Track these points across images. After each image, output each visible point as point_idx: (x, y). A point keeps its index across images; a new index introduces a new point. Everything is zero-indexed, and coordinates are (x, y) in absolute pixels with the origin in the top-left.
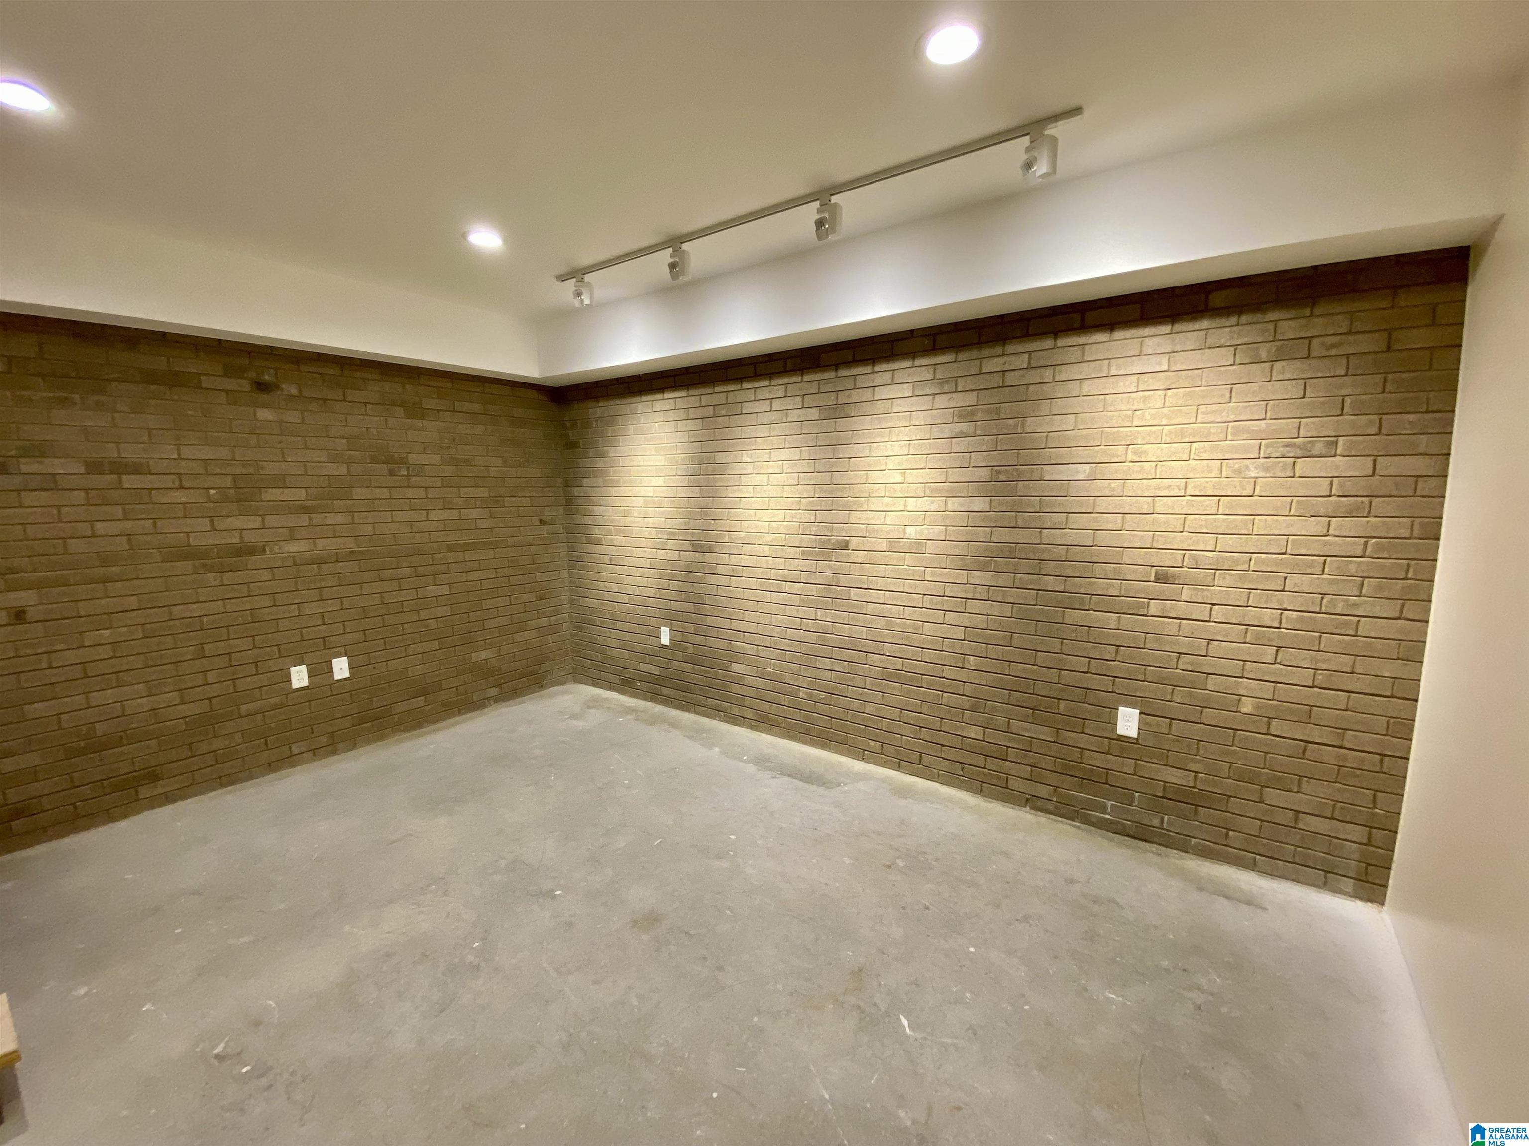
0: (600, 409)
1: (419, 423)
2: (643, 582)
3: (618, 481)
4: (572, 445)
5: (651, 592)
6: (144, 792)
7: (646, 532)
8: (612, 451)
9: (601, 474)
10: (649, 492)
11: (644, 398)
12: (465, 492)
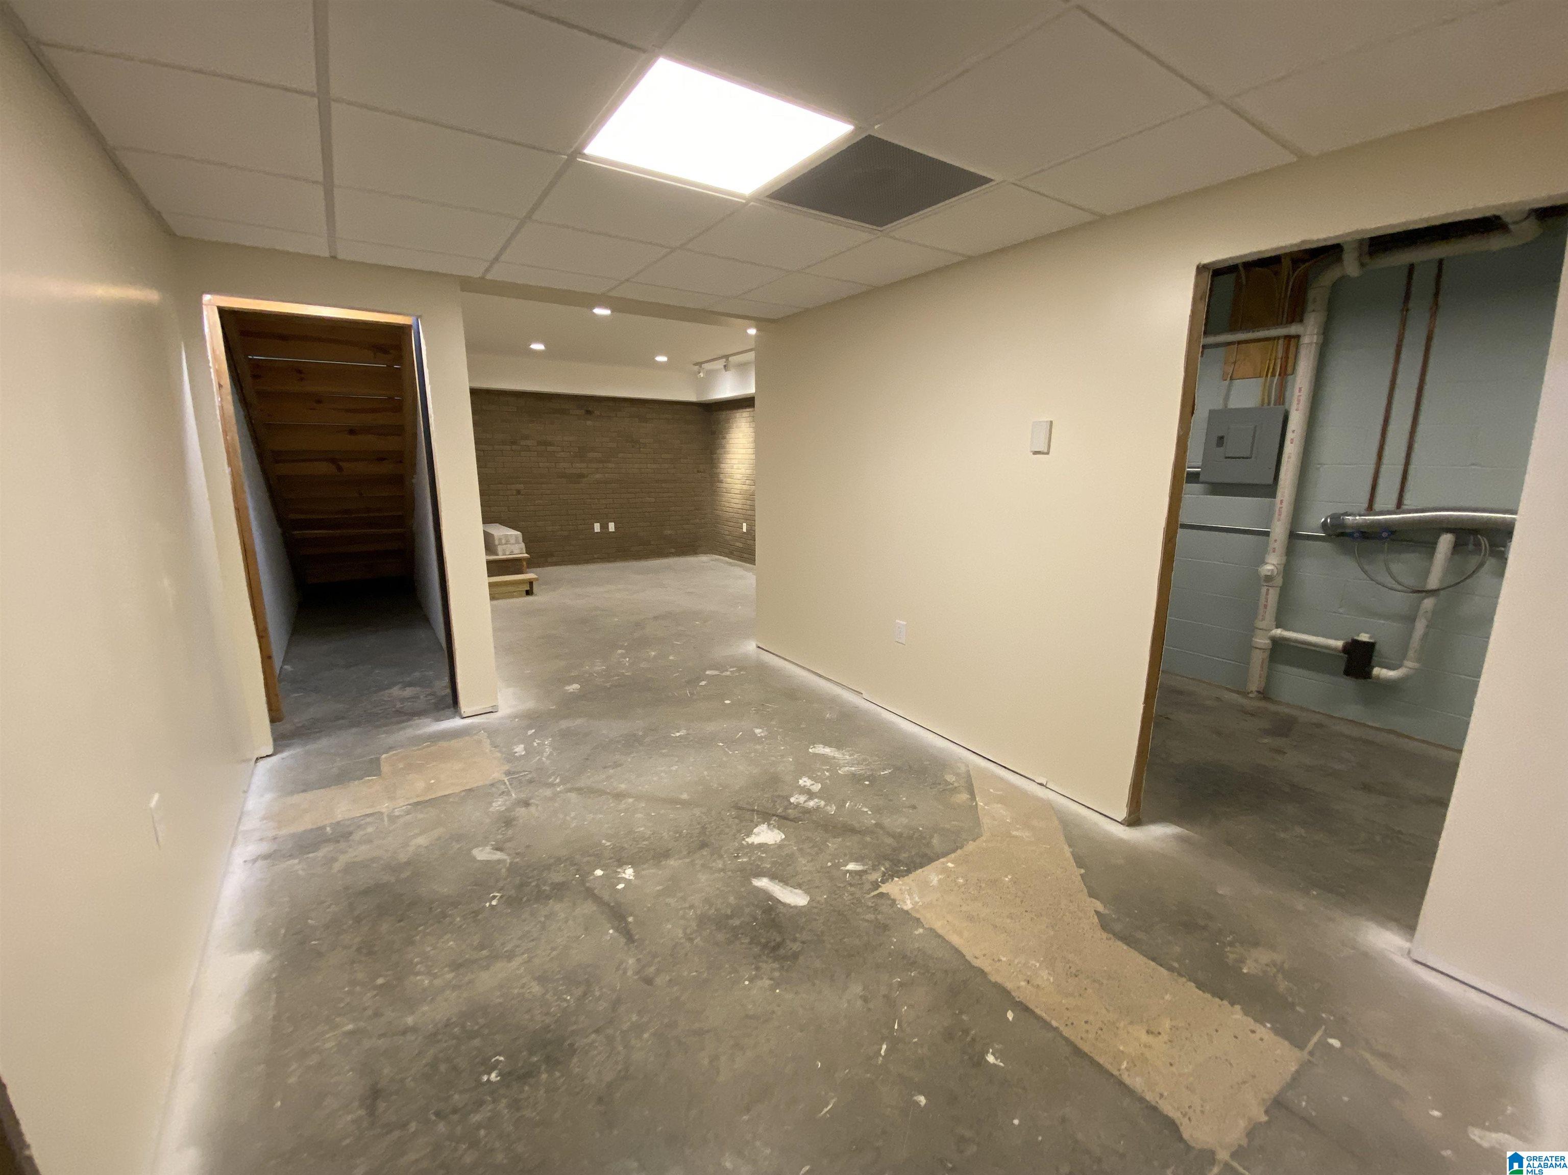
0: (724, 415)
1: (644, 424)
2: (737, 501)
3: (730, 451)
4: (713, 433)
5: (740, 506)
6: (549, 560)
7: (739, 476)
8: (728, 436)
9: (724, 447)
10: (740, 456)
11: (739, 411)
12: (663, 456)
